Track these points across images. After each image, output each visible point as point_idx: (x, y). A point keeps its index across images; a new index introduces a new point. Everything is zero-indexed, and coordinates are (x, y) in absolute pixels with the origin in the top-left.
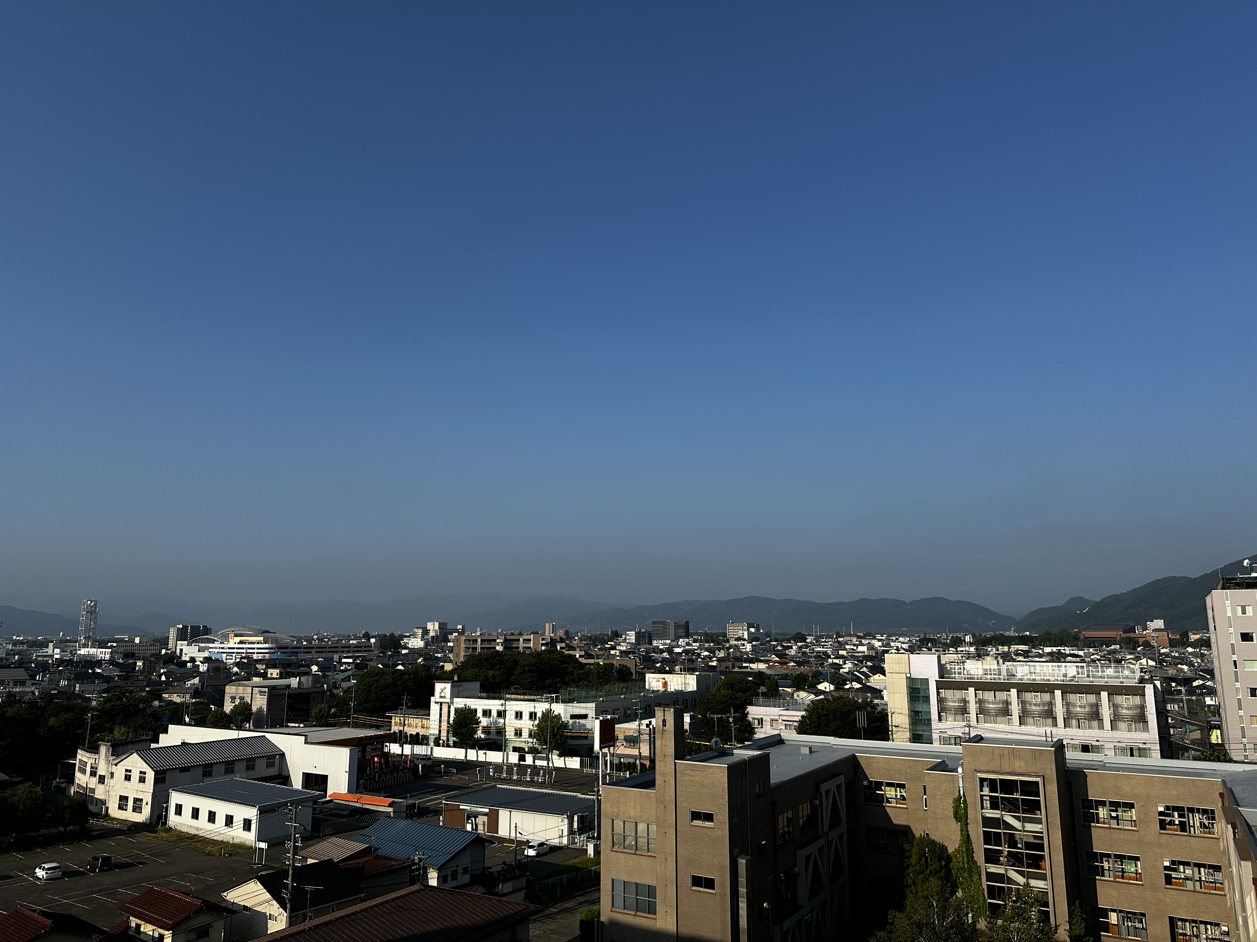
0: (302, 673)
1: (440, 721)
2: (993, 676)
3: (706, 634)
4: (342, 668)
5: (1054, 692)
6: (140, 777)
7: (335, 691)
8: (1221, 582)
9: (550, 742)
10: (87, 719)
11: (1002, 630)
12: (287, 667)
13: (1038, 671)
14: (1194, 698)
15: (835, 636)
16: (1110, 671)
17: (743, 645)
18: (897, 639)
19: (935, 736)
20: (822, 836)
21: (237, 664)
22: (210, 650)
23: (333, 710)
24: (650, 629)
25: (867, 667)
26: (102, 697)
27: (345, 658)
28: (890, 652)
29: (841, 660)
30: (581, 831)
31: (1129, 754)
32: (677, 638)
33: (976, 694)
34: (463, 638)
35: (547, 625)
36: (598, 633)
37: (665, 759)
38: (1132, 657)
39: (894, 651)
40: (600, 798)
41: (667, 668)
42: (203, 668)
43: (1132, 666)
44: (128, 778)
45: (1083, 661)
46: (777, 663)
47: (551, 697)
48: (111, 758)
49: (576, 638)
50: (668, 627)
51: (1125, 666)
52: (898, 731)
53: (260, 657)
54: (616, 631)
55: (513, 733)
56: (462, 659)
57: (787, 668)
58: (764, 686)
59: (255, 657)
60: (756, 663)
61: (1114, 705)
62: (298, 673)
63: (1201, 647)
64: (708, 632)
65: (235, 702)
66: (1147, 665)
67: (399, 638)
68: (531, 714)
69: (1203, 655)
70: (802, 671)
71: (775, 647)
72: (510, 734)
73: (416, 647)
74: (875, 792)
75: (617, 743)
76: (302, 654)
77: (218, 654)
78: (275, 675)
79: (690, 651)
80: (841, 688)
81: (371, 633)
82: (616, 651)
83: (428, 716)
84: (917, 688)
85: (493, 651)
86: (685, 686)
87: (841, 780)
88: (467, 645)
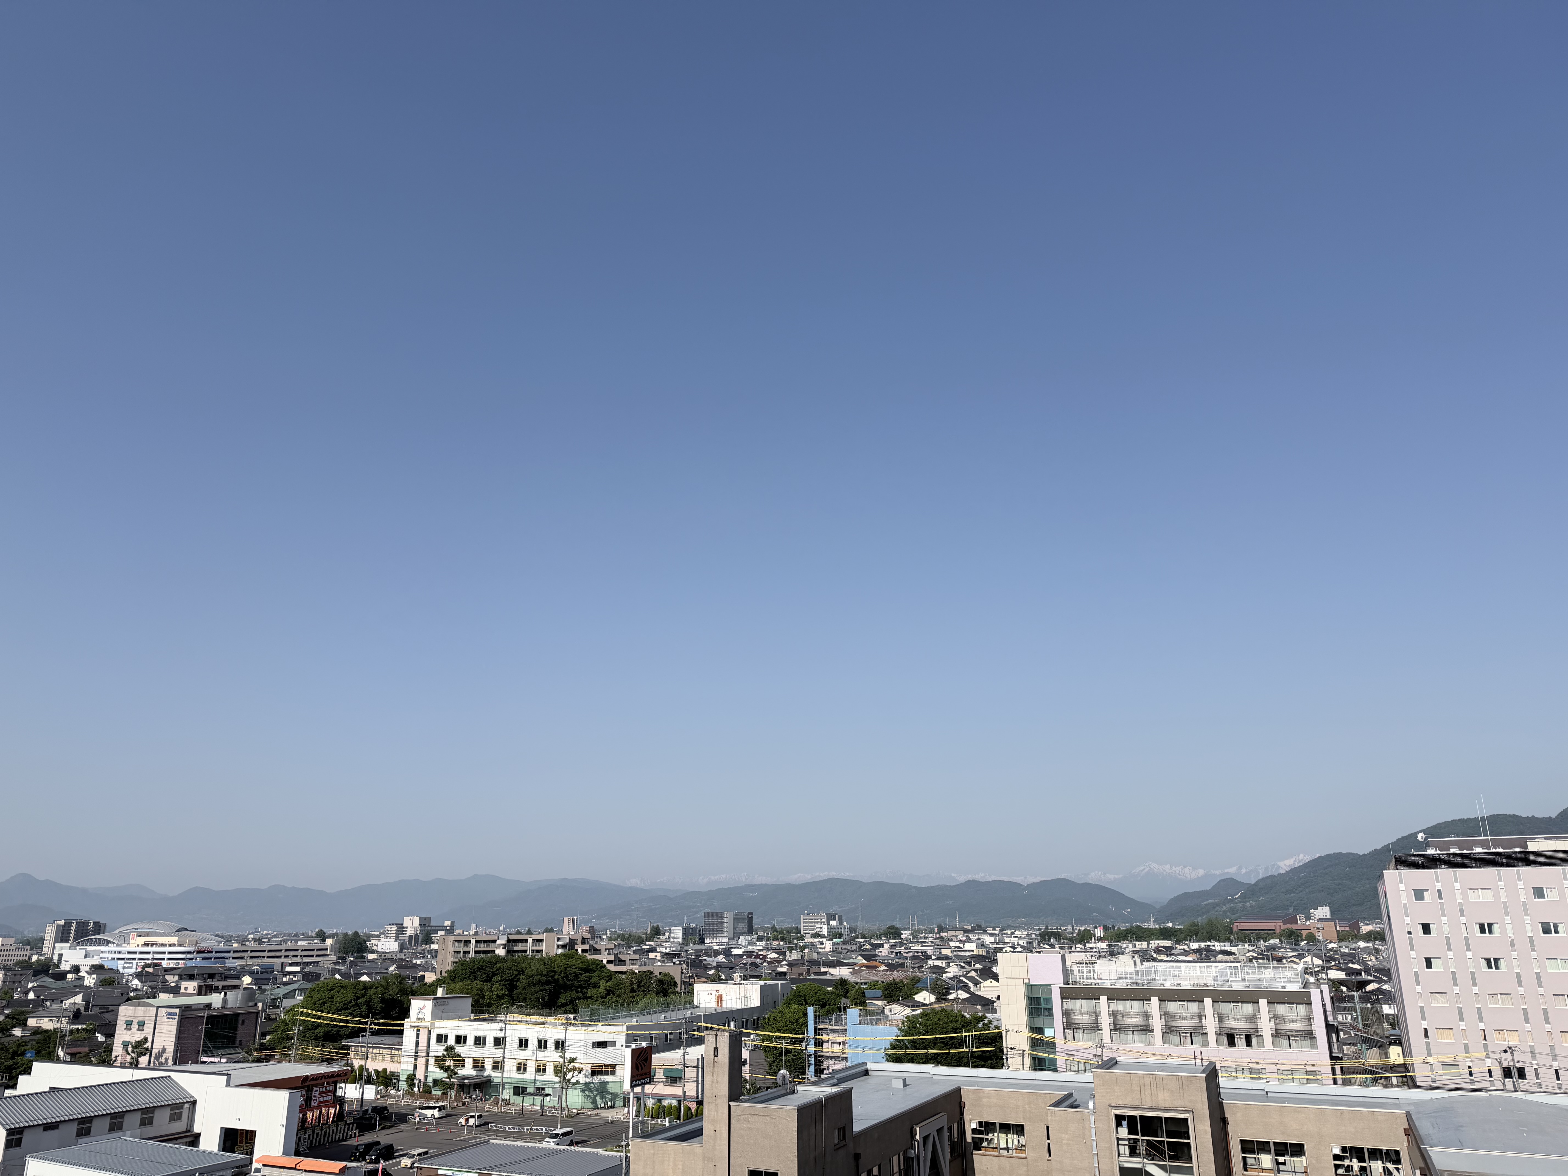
0: (228, 987)
1: (416, 1053)
2: (1129, 981)
3: (774, 929)
4: (285, 979)
5: (1203, 1001)
7: (272, 1012)
8: (1394, 860)
11: (1139, 921)
12: (209, 978)
13: (1183, 973)
14: (1369, 1006)
15: (936, 930)
16: (1268, 973)
17: (822, 943)
18: (1012, 933)
19: (1060, 1060)
21: (138, 975)
22: (102, 955)
24: (701, 924)
25: (976, 970)
27: (291, 965)
28: (1004, 950)
29: (944, 962)
32: (736, 935)
33: (1109, 1004)
34: (452, 938)
35: (566, 919)
36: (634, 930)
37: (716, 1100)
38: (1294, 954)
39: (1009, 949)
40: (629, 1155)
41: (723, 977)
42: (90, 981)
43: (1295, 966)
45: (1238, 960)
46: (863, 966)
47: (567, 1018)
49: (604, 937)
50: (725, 920)
51: (1287, 965)
52: (1014, 1055)
53: (172, 964)
54: (658, 926)
55: (515, 1068)
56: (449, 968)
57: (877, 974)
58: (847, 997)
59: (165, 964)
60: (838, 968)
61: (1276, 1017)
62: (224, 987)
63: (1375, 940)
64: (777, 926)
65: (131, 1029)
66: (1313, 964)
67: (365, 938)
68: (540, 1042)
69: (1377, 951)
70: (895, 977)
71: (862, 946)
72: (510, 1072)
73: (387, 951)
74: (986, 1137)
75: (655, 1080)
76: (231, 960)
77: (113, 961)
78: (191, 990)
79: (753, 952)
80: (944, 999)
81: (327, 931)
82: (656, 954)
83: (398, 1047)
84: (1037, 998)
85: (491, 958)
86: (746, 1001)
87: (943, 1121)
88: (457, 948)
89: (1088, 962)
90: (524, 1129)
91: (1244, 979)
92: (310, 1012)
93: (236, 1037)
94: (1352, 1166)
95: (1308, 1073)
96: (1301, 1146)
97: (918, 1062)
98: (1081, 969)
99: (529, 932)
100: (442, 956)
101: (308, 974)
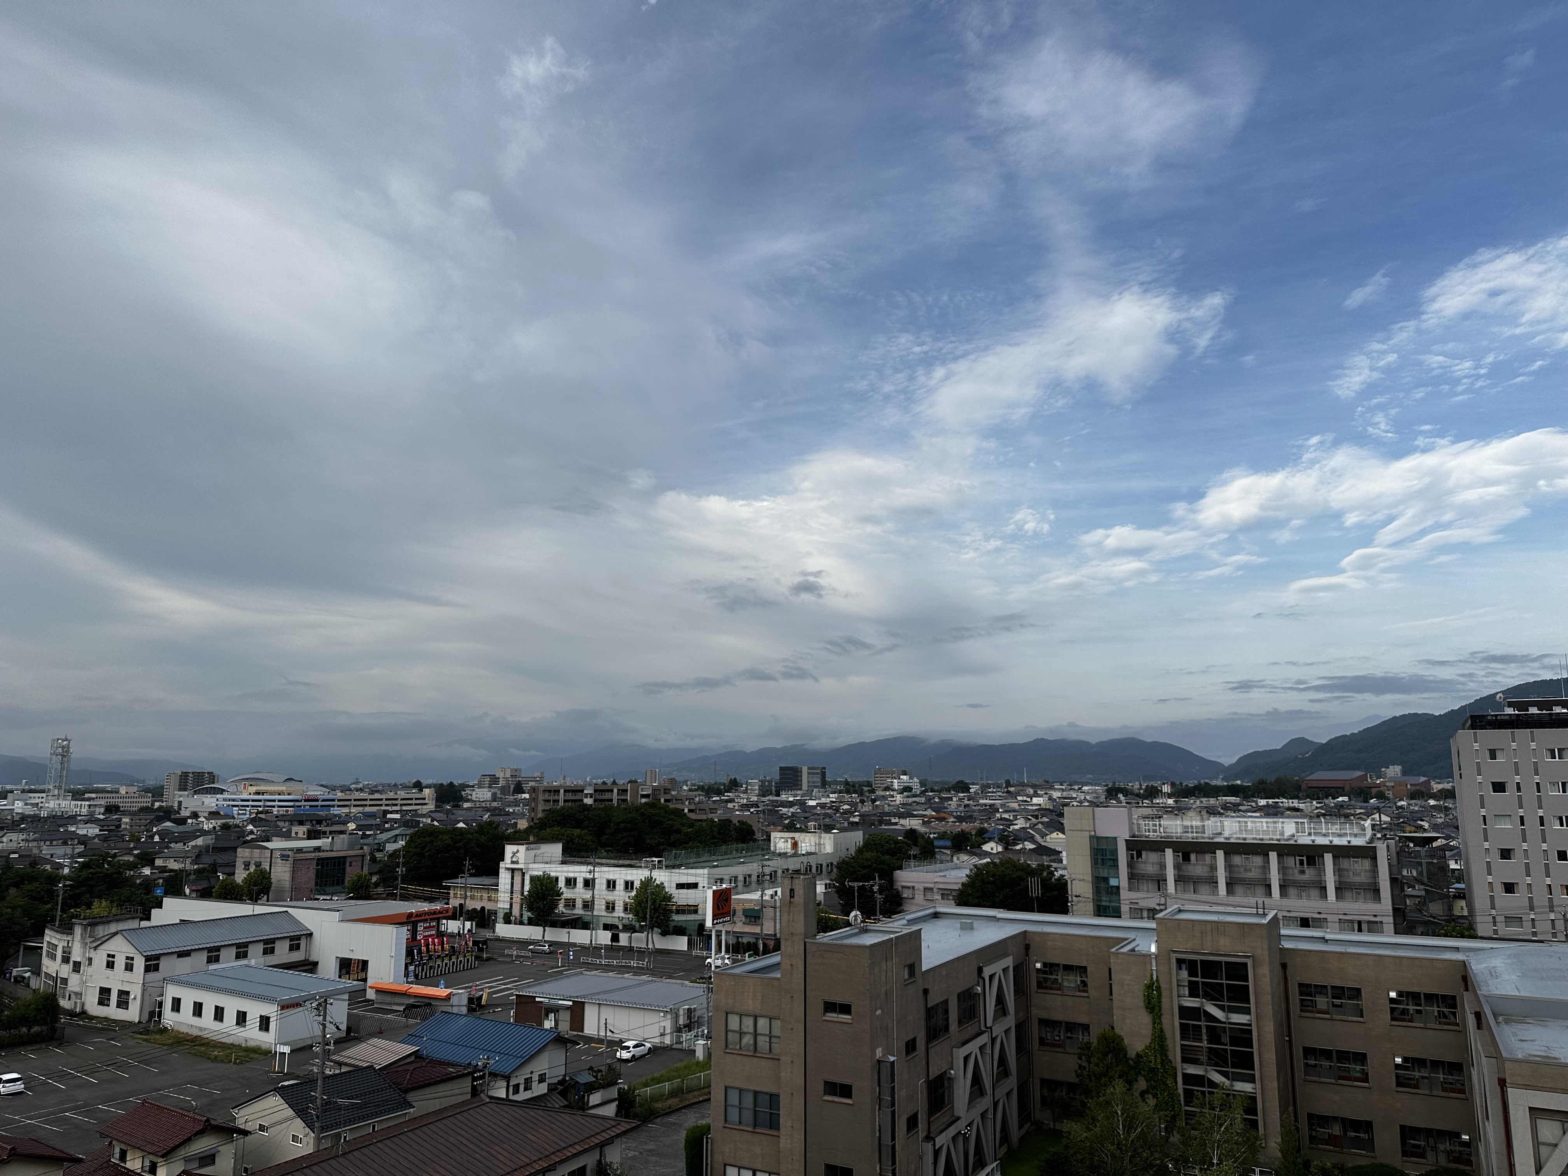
0: (335, 832)
1: (512, 893)
2: (1195, 835)
3: (847, 783)
4: (386, 826)
5: (1268, 855)
6: (127, 964)
7: (378, 855)
8: (1470, 721)
9: (651, 917)
10: (58, 890)
11: (1206, 779)
12: (317, 824)
13: (1249, 828)
14: (1435, 861)
15: (1004, 786)
16: (1335, 828)
17: (893, 796)
18: (1080, 789)
19: (1125, 908)
20: (984, 1032)
21: (252, 821)
22: (218, 802)
23: (374, 879)
24: (777, 778)
25: (1043, 823)
26: (77, 862)
27: (391, 812)
28: (1071, 804)
29: (1012, 814)
30: (689, 1027)
31: (1356, 928)
32: (811, 788)
33: (1174, 856)
34: (541, 788)
35: (649, 772)
36: (713, 782)
37: (793, 938)
38: (1362, 811)
39: (1075, 804)
40: (712, 986)
41: (798, 826)
42: (208, 825)
43: (1362, 822)
44: (110, 965)
45: (1305, 816)
46: (933, 818)
47: (652, 861)
48: (88, 940)
49: (685, 788)
50: (800, 774)
51: (1354, 822)
52: (1079, 902)
53: (282, 811)
54: (735, 779)
55: (604, 907)
56: (540, 815)
57: (946, 825)
58: (917, 847)
59: (275, 811)
60: (908, 819)
61: (1340, 871)
62: (331, 833)
63: (1445, 799)
64: (848, 780)
65: (249, 869)
66: (1380, 821)
67: (461, 789)
68: (627, 883)
69: (1447, 809)
70: (963, 828)
71: (930, 799)
72: (599, 909)
73: (481, 800)
74: (1050, 976)
75: (735, 919)
76: (336, 808)
77: (228, 808)
78: (300, 835)
79: (826, 803)
80: (1011, 849)
81: (425, 782)
82: (734, 804)
83: (495, 886)
84: (1102, 849)
85: (580, 805)
86: (820, 849)
87: (1009, 962)
88: (547, 797)
89: (1154, 816)
90: (613, 962)
91: (1310, 834)
93: (344, 877)
94: (1408, 1009)
95: (1369, 923)
96: (1359, 990)
97: (985, 907)
98: (1147, 822)
99: (614, 783)
100: (533, 804)
101: (408, 821)
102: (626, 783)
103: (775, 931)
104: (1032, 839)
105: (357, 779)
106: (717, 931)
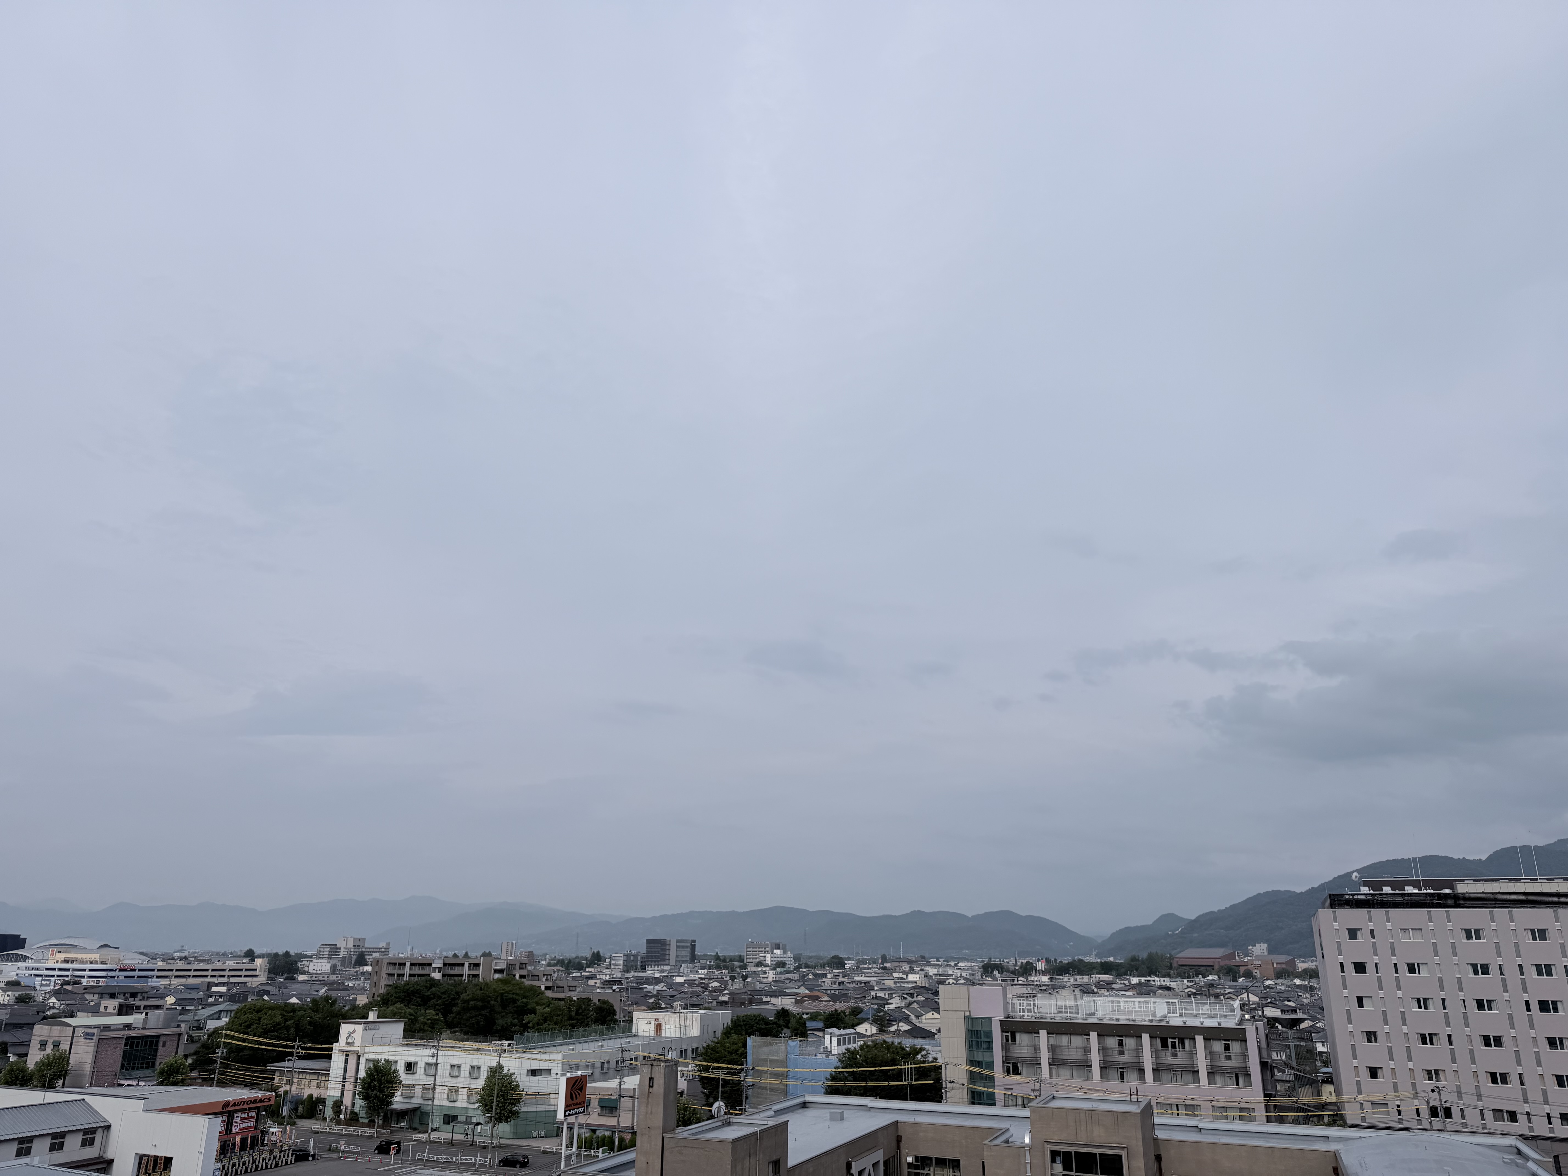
0: (150, 1007)
1: (344, 1078)
2: (1069, 1015)
3: (717, 957)
4: (210, 1000)
5: (1141, 1037)
7: (195, 1034)
8: (1328, 900)
9: (498, 1105)
11: (1080, 955)
12: (131, 997)
13: (1122, 1008)
14: (1303, 1043)
15: (880, 962)
16: (1206, 1009)
17: (765, 973)
18: (956, 965)
19: (999, 1094)
21: (56, 993)
22: (18, 972)
23: (190, 1061)
24: (643, 952)
25: (918, 1002)
27: (217, 985)
28: (947, 982)
29: (887, 993)
32: (678, 963)
33: (1048, 1038)
34: (386, 961)
35: (504, 943)
36: (574, 956)
37: (650, 1131)
38: (1232, 990)
39: (951, 981)
41: (663, 1006)
43: (1231, 1003)
45: (1176, 995)
46: (805, 997)
47: (502, 1044)
49: (543, 962)
50: (667, 948)
51: (1224, 1002)
52: (953, 1089)
53: (92, 982)
54: (598, 952)
55: (445, 1096)
56: (382, 990)
57: (819, 1004)
58: (788, 1027)
59: (84, 981)
60: (780, 997)
61: (1211, 1054)
62: (145, 1007)
63: (1310, 978)
64: (719, 954)
65: (44, 1050)
66: (1249, 1001)
67: (297, 960)
68: (472, 1068)
69: (1312, 988)
70: (837, 1008)
71: (804, 976)
72: (441, 1099)
73: (319, 972)
74: (922, 1171)
75: (589, 1109)
76: (155, 979)
77: (30, 978)
78: (110, 1010)
79: (695, 980)
80: (885, 1031)
81: (257, 951)
82: (596, 981)
83: (326, 1072)
84: (977, 1031)
85: (426, 981)
86: (685, 1030)
87: (879, 1156)
88: (391, 970)
89: (1028, 995)
90: (452, 1159)
91: (1181, 1015)
92: (235, 1034)
93: (156, 1059)
95: (1241, 1110)
97: (856, 1095)
98: (1021, 1002)
99: (466, 956)
100: (375, 979)
101: (235, 995)
102: (479, 956)
103: (633, 1123)
104: (907, 1019)
105: (183, 947)
106: (569, 1124)
